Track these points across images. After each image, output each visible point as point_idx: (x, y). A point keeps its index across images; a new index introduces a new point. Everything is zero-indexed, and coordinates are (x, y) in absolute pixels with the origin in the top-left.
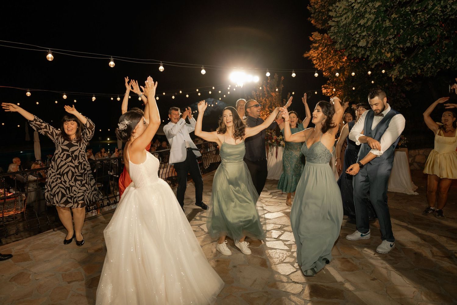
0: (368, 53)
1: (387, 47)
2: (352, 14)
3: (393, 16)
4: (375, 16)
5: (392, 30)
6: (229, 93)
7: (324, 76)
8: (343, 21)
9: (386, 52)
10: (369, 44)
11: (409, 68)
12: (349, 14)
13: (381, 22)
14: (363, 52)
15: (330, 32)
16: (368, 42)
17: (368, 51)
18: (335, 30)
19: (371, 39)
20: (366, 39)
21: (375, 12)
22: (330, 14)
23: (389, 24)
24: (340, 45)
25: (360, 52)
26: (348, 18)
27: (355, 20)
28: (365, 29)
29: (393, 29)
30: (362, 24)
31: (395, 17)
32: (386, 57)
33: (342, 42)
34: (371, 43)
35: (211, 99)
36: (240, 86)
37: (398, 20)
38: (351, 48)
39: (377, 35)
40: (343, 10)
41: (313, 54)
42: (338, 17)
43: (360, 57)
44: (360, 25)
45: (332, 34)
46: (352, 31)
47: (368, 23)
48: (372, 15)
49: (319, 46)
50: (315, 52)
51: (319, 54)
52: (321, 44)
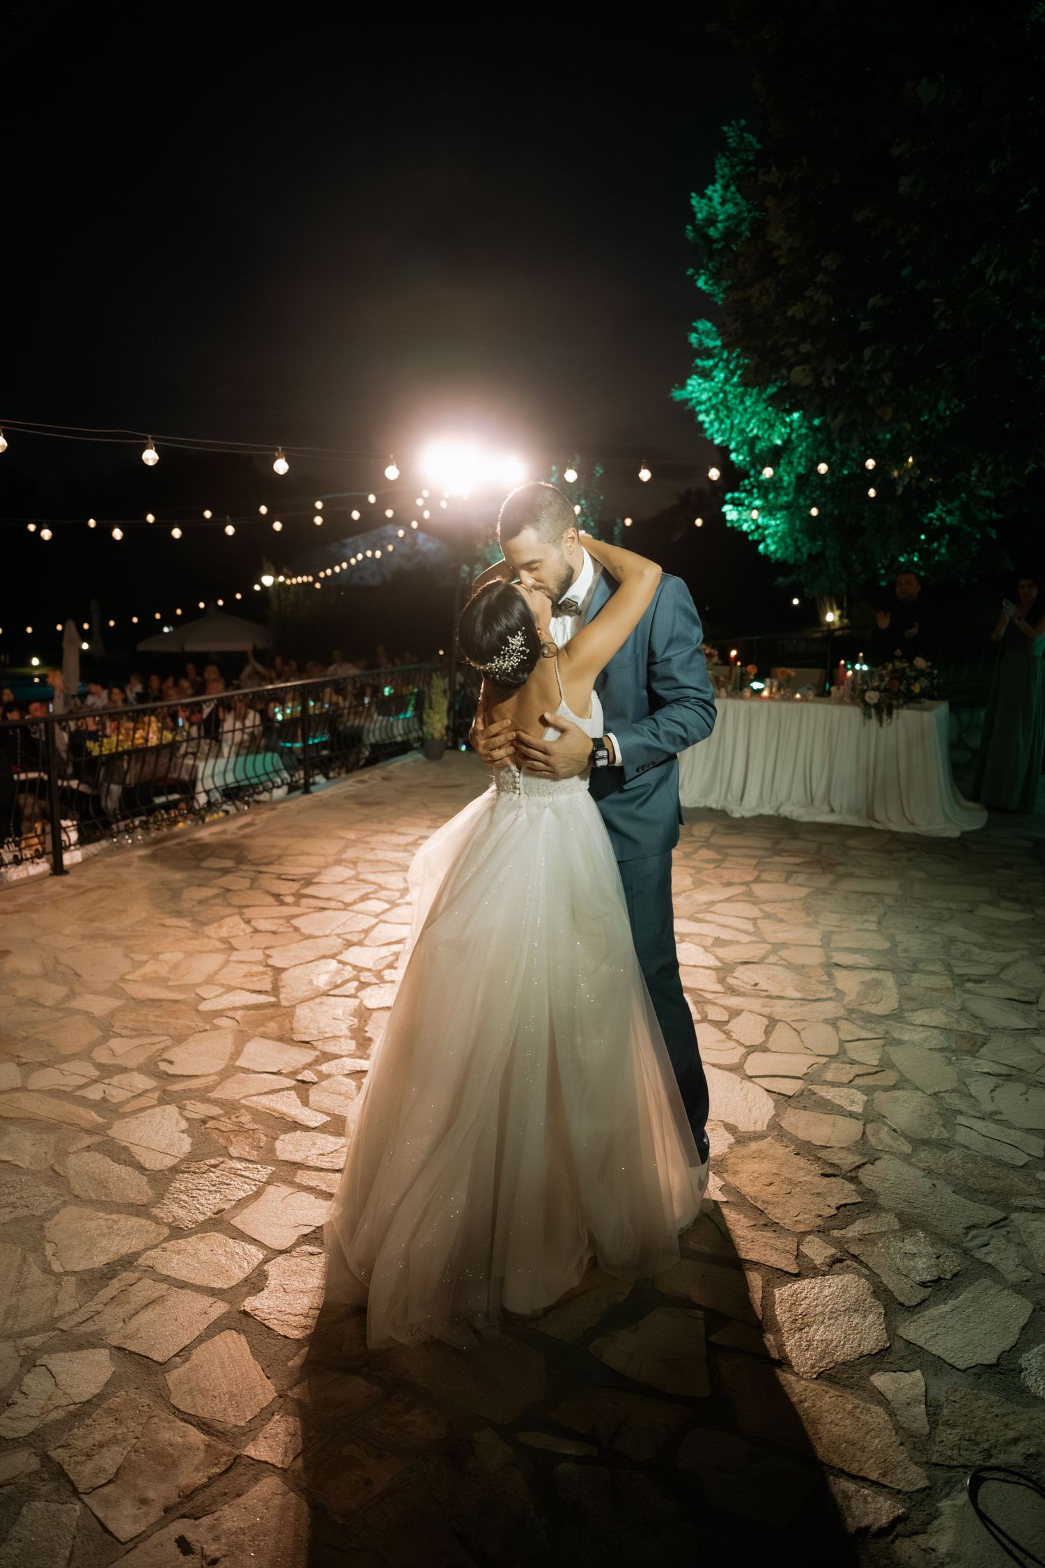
49: (716, 366)
50: (703, 386)
51: (716, 394)
52: (721, 359)
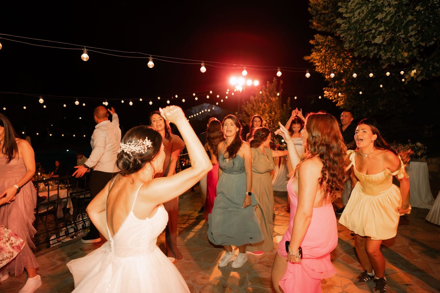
0: (381, 53)
1: (406, 45)
2: (368, 8)
3: (417, 8)
4: (396, 9)
5: (415, 25)
6: (227, 97)
7: (325, 80)
8: (356, 17)
9: (404, 51)
10: (385, 42)
11: (431, 69)
12: (363, 8)
13: (402, 17)
14: (376, 51)
15: (339, 29)
16: (384, 40)
17: (382, 51)
18: (345, 27)
19: (388, 36)
20: (383, 36)
21: (396, 4)
22: (340, 10)
23: (412, 18)
24: (349, 44)
25: (373, 51)
26: (363, 13)
27: (370, 15)
28: (382, 24)
29: (417, 24)
30: (379, 19)
31: (420, 10)
32: (402, 56)
33: (352, 40)
34: (387, 41)
35: (207, 104)
36: (239, 90)
37: (423, 13)
38: (362, 48)
39: (396, 32)
40: (356, 5)
41: (315, 56)
42: (350, 12)
43: (371, 57)
44: (376, 21)
45: (342, 32)
46: (365, 28)
47: (387, 18)
48: (392, 9)
49: (322, 48)
50: (318, 54)
51: (322, 57)
52: (324, 45)
